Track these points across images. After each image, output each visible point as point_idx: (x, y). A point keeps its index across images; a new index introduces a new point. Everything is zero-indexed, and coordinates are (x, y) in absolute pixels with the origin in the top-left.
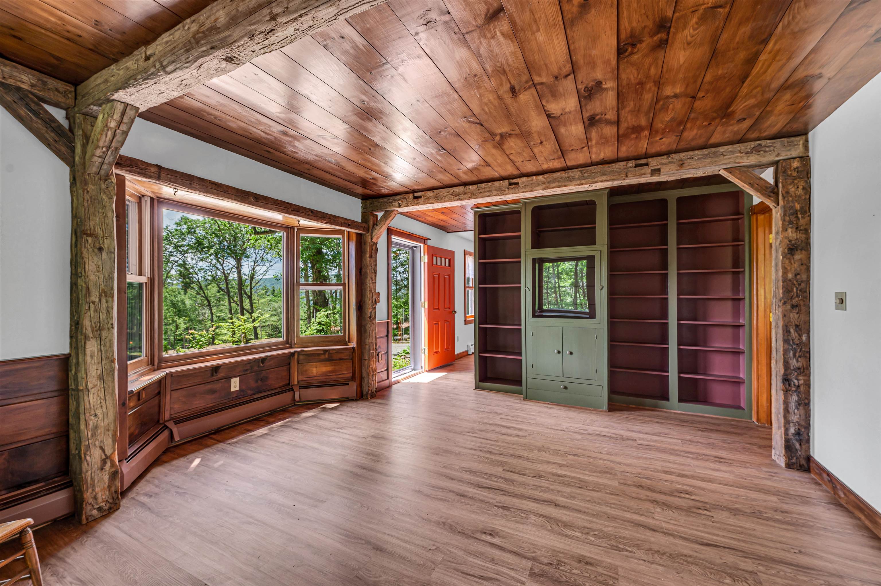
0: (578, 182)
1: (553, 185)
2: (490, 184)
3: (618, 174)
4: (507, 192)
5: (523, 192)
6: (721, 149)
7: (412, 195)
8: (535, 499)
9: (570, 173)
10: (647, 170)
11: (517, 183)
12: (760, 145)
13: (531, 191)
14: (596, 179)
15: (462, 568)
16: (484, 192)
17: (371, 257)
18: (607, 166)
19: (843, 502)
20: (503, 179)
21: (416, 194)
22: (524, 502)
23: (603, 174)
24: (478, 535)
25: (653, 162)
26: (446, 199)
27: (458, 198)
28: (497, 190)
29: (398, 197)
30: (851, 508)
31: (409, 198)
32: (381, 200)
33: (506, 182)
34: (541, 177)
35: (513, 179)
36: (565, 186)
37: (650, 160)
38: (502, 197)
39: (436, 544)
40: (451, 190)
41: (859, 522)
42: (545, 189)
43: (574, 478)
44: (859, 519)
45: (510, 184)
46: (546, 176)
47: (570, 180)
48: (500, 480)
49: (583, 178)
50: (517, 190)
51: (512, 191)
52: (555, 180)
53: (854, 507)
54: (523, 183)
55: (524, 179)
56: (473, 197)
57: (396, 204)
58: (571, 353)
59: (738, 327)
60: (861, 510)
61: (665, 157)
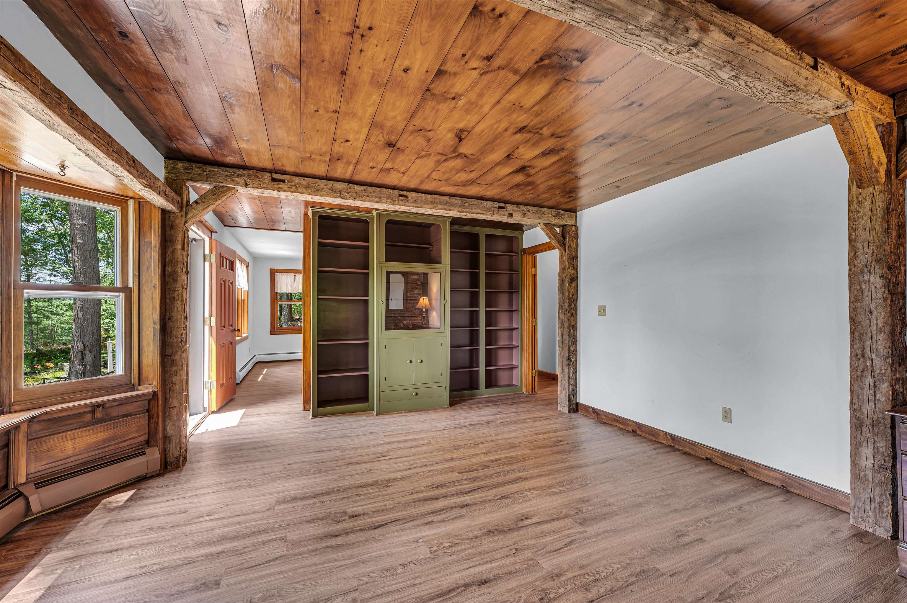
0: (460, 210)
1: (440, 207)
2: (379, 189)
3: (488, 210)
4: (397, 202)
5: (413, 206)
6: (544, 210)
7: (269, 174)
8: (510, 482)
9: (454, 200)
10: (505, 212)
11: (406, 196)
12: (559, 213)
13: (421, 207)
14: (473, 211)
15: (549, 548)
16: (372, 196)
17: (183, 248)
18: (480, 201)
19: (605, 421)
20: (394, 188)
21: (275, 176)
22: (507, 487)
23: (478, 208)
24: (521, 524)
25: (510, 208)
26: (323, 193)
27: (338, 195)
28: (387, 198)
29: (242, 172)
30: (610, 422)
31: (264, 177)
32: (210, 168)
33: (397, 192)
34: (430, 196)
35: (402, 191)
36: (450, 210)
37: (507, 205)
38: (390, 206)
39: (511, 548)
40: (331, 184)
41: (615, 428)
42: (433, 208)
43: (506, 458)
44: (616, 426)
45: (400, 195)
46: (434, 196)
47: (454, 205)
48: (469, 481)
49: (462, 206)
50: (407, 203)
51: (401, 202)
52: (441, 203)
53: (612, 421)
54: (413, 197)
55: (414, 194)
56: (358, 198)
57: (241, 180)
58: (422, 361)
59: (511, 330)
60: (617, 421)
61: (515, 206)
